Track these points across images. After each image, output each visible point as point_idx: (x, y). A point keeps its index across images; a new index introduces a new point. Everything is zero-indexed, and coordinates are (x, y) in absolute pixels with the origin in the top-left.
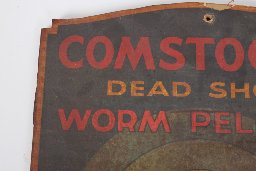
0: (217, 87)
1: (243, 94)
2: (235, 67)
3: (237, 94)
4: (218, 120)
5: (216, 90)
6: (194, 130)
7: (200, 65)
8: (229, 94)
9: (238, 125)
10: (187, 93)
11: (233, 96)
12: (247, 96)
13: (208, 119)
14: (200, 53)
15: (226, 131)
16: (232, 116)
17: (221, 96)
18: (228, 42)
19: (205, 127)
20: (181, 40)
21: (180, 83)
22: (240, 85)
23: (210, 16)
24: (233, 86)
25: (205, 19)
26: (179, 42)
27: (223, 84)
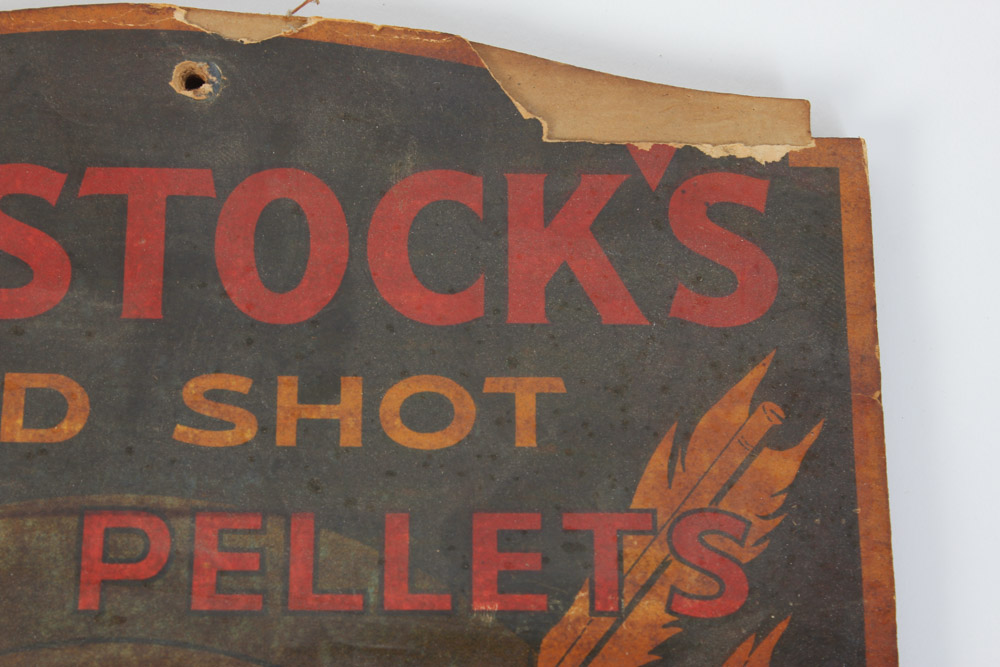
0: (215, 396)
1: (332, 427)
2: (303, 304)
3: (305, 427)
4: (209, 553)
5: (207, 410)
6: (89, 600)
7: (141, 297)
8: (267, 429)
9: (297, 572)
10: (70, 427)
11: (286, 437)
12: (351, 436)
13: (161, 546)
14: (146, 241)
15: (241, 602)
16: (275, 529)
17: (228, 438)
18: (278, 187)
19: (146, 583)
20: (59, 179)
21: (40, 381)
22: (322, 388)
23: (201, 68)
24: (287, 391)
25: (176, 84)
26: (48, 185)
27: (240, 384)
